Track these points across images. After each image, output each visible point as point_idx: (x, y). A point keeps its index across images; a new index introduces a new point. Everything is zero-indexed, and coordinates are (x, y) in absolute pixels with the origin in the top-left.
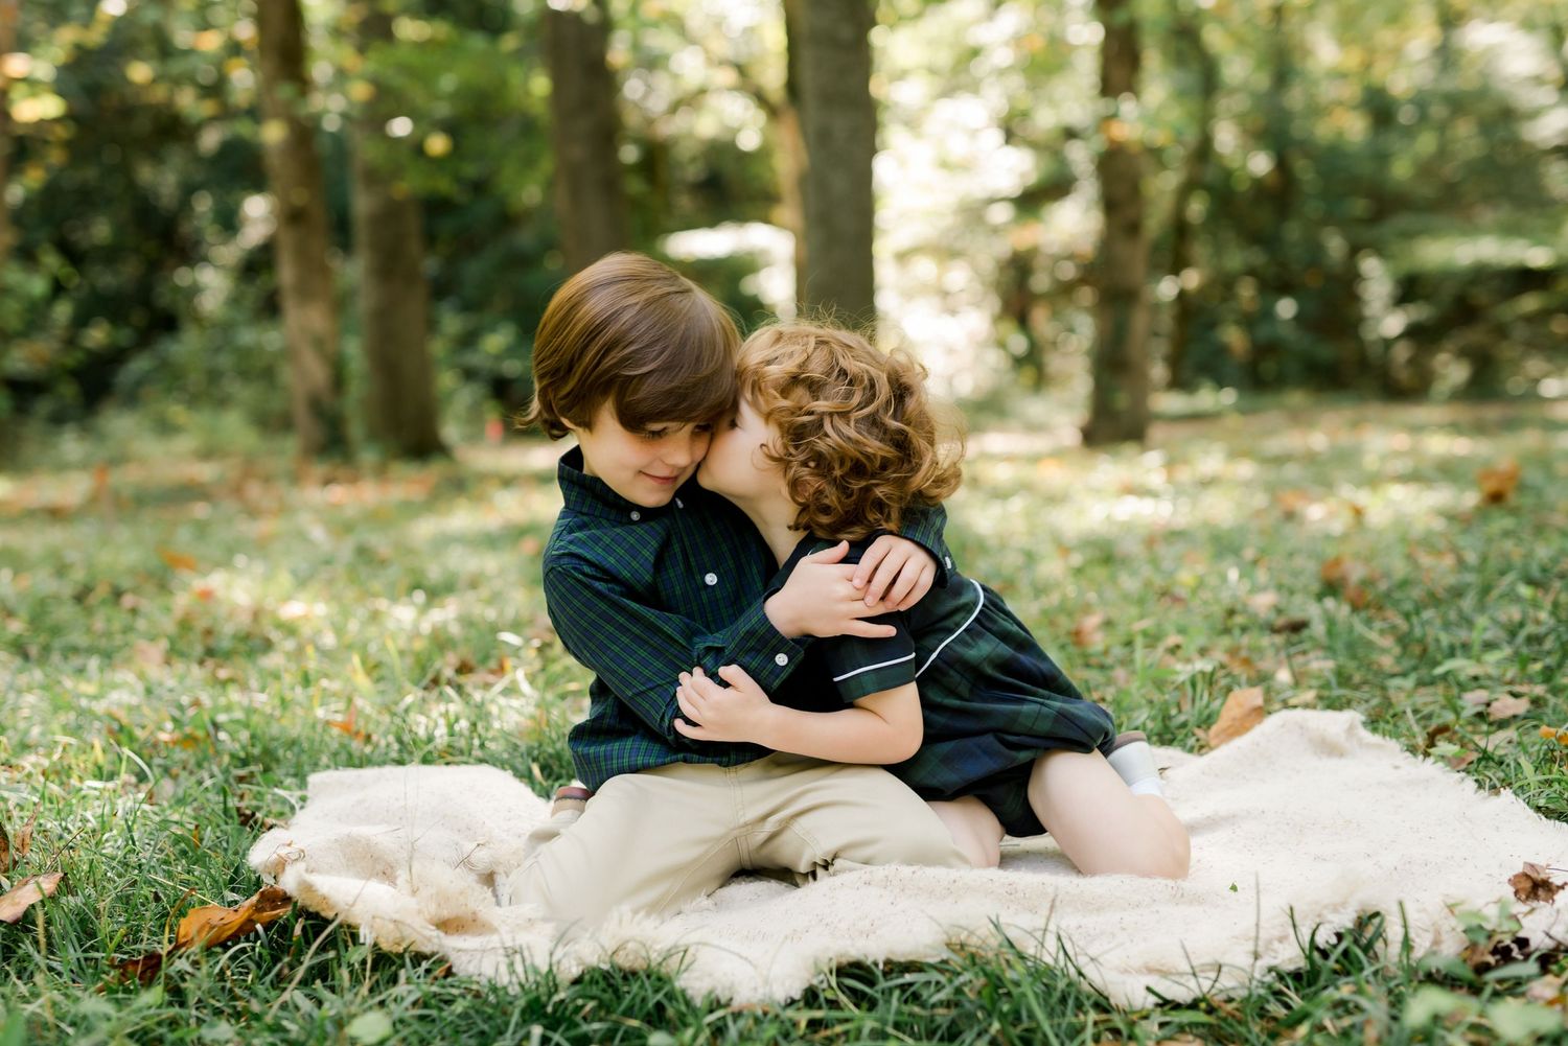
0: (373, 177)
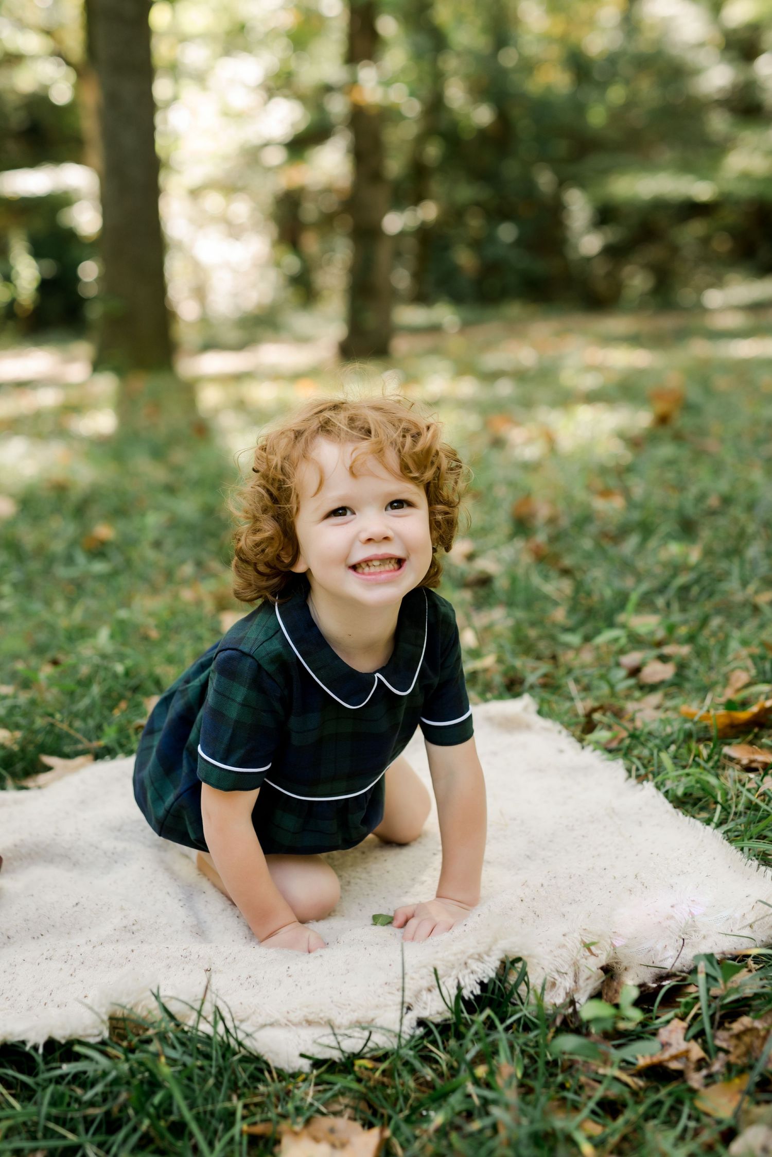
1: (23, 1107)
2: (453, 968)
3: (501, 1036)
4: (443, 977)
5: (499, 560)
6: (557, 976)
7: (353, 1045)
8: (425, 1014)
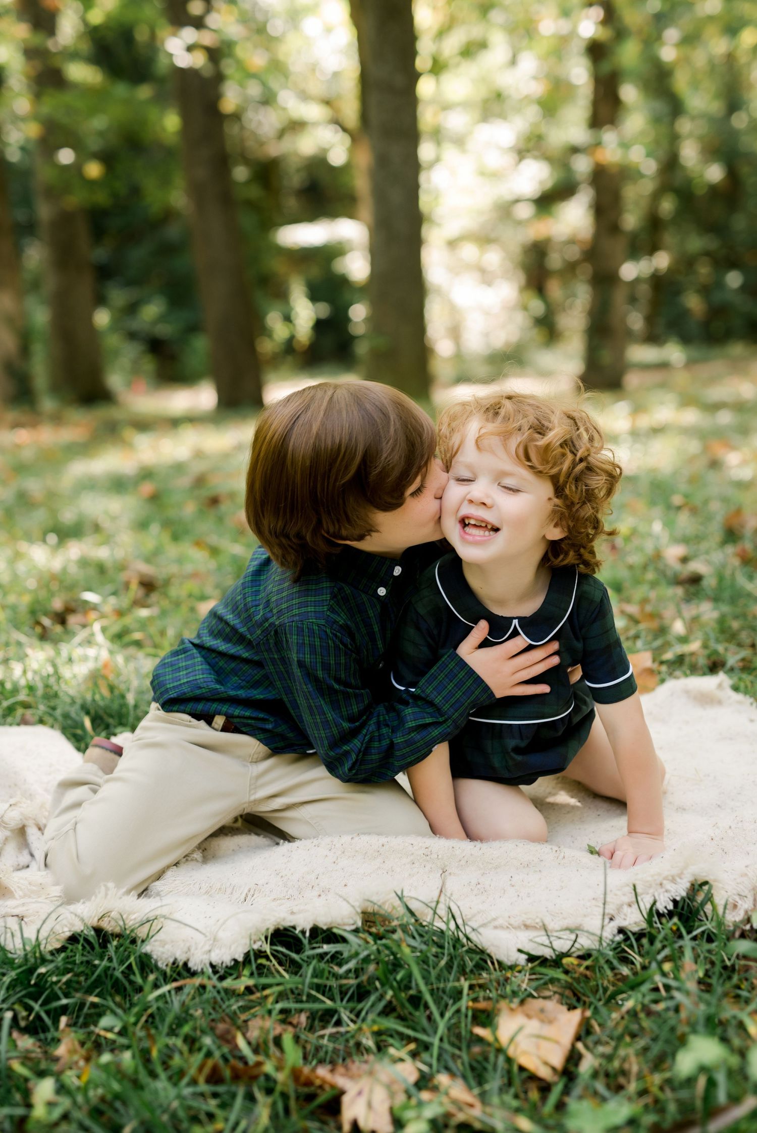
0: (51, 193)
1: (290, 977)
2: (650, 887)
3: (687, 942)
4: (642, 894)
5: (709, 562)
6: (737, 898)
7: (562, 945)
8: (624, 924)
